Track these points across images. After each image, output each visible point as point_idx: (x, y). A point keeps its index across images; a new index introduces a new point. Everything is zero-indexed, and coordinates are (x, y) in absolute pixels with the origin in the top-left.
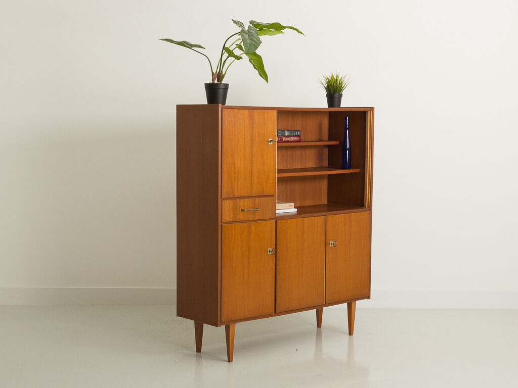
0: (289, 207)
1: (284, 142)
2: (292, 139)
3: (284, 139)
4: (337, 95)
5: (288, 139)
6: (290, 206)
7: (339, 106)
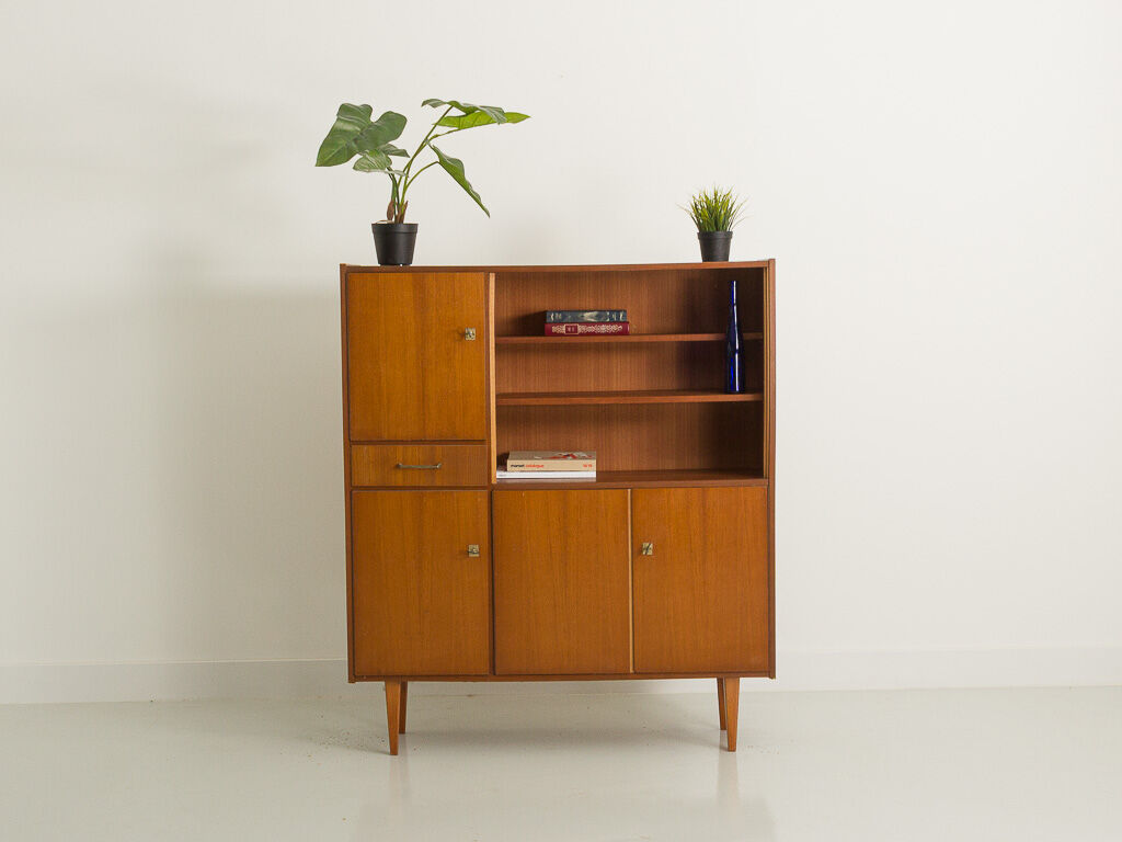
0: (584, 468)
1: (581, 334)
2: (603, 328)
3: (581, 329)
4: (720, 235)
5: (591, 329)
6: (585, 466)
7: (726, 258)
